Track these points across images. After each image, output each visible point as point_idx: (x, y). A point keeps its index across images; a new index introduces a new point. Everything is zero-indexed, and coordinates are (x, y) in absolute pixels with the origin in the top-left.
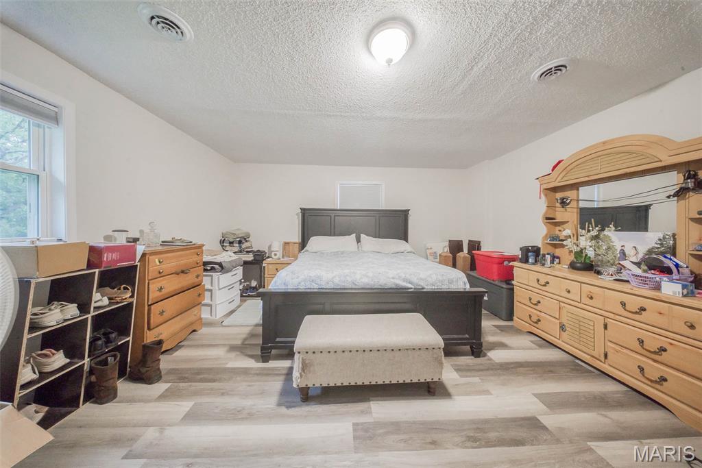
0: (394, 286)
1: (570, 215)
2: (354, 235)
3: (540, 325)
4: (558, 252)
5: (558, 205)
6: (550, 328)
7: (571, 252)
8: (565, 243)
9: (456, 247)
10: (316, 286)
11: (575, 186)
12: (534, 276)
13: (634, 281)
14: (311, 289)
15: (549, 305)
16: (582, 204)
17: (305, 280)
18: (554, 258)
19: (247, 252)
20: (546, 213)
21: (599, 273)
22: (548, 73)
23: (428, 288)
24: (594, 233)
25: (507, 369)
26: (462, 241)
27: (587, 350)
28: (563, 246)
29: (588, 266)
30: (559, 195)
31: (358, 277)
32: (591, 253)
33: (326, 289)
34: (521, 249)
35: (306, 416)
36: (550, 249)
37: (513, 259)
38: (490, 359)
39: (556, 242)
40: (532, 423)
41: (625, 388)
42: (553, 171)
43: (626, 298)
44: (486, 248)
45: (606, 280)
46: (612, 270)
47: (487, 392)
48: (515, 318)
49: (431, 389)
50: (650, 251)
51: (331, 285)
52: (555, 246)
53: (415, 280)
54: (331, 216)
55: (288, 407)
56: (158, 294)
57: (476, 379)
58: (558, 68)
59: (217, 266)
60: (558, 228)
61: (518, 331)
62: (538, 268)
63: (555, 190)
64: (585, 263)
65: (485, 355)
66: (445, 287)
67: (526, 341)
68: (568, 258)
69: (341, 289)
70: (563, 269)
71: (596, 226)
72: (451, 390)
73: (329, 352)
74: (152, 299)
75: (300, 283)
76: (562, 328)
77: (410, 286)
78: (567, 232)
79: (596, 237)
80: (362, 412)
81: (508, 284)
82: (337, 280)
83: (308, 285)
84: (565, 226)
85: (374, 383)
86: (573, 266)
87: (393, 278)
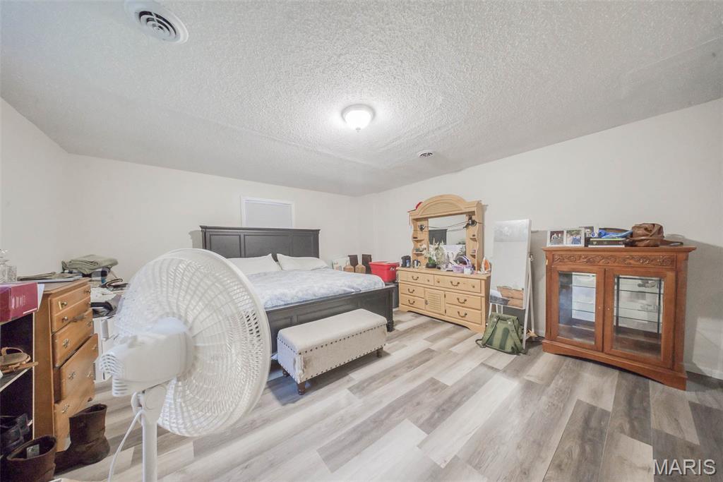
0: (343, 292)
1: (424, 236)
2: (270, 255)
3: (415, 305)
4: (419, 258)
5: (419, 229)
6: (420, 306)
7: (426, 258)
8: (423, 253)
9: (354, 260)
10: (282, 303)
11: (426, 219)
12: (410, 275)
13: (455, 270)
14: (277, 306)
15: (419, 291)
16: (430, 229)
17: (271, 299)
18: (418, 262)
19: (115, 287)
20: (413, 234)
21: (439, 268)
22: (424, 155)
23: (363, 290)
24: (437, 246)
25: (408, 332)
26: (356, 256)
27: (437, 311)
28: (421, 255)
29: (433, 265)
30: (419, 223)
31: (316, 289)
32: (435, 258)
33: (292, 304)
34: (402, 258)
35: (313, 400)
36: (416, 258)
37: (395, 266)
38: (398, 330)
39: (418, 252)
40: (429, 351)
41: (453, 325)
42: (417, 207)
43: (452, 279)
44: (375, 260)
45: (443, 271)
46: (444, 266)
47: (404, 346)
48: (400, 305)
49: (378, 354)
50: (458, 255)
51: (296, 300)
52: (418, 255)
53: (355, 285)
54: (240, 236)
55: (294, 402)
56: (65, 350)
57: (397, 342)
58: (429, 154)
59: (100, 309)
60: (420, 244)
61: (403, 312)
62: (411, 269)
63: (417, 220)
64: (433, 264)
65: (394, 329)
66: (373, 288)
67: (409, 316)
68: (424, 262)
69: (303, 301)
70: (423, 268)
71: (436, 242)
72: (388, 352)
73: (322, 346)
74: (61, 358)
75: (266, 303)
76: (426, 303)
77: (353, 290)
78: (424, 246)
79: (437, 249)
80: (348, 381)
81: (394, 283)
82: (300, 295)
83: (275, 303)
84: (423, 242)
85: (351, 360)
86: (428, 266)
87: (341, 286)
